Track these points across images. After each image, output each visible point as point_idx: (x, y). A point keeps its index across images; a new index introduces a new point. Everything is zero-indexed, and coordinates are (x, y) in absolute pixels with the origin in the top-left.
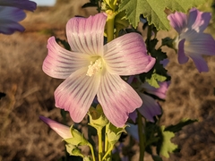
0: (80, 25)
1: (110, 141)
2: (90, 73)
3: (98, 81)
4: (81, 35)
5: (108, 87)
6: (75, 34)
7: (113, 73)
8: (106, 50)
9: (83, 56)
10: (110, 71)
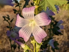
0: (27, 10)
1: (37, 48)
2: (30, 25)
3: (33, 28)
4: (27, 13)
5: (36, 30)
6: (25, 13)
7: (37, 25)
8: (35, 18)
9: (28, 20)
10: (36, 25)
